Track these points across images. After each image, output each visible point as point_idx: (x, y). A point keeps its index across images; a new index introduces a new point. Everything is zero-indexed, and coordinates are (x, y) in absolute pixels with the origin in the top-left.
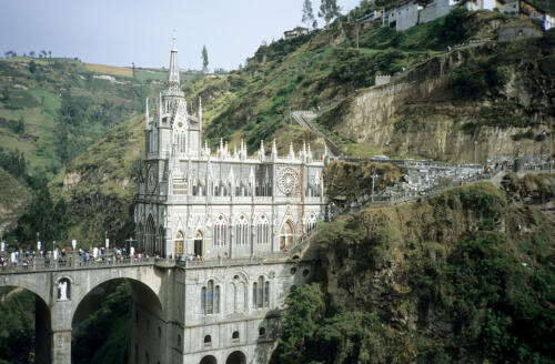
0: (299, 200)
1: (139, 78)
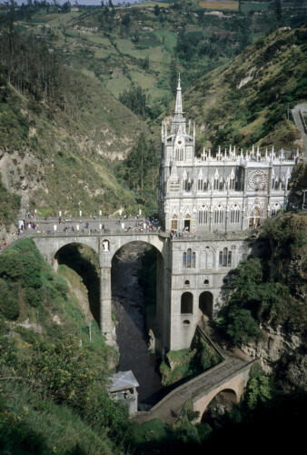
1: (243, 10)
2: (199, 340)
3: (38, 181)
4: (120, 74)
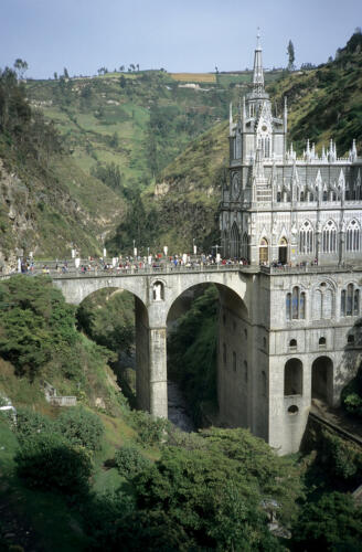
1: (221, 83)
4: (83, 154)
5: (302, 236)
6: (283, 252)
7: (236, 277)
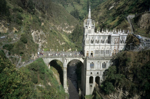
0: (118, 44)
2: (95, 92)
3: (44, 40)
4: (71, 5)
5: (96, 51)
6: (92, 54)
7: (82, 58)
